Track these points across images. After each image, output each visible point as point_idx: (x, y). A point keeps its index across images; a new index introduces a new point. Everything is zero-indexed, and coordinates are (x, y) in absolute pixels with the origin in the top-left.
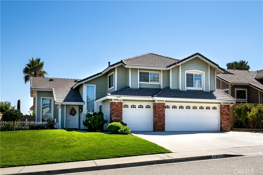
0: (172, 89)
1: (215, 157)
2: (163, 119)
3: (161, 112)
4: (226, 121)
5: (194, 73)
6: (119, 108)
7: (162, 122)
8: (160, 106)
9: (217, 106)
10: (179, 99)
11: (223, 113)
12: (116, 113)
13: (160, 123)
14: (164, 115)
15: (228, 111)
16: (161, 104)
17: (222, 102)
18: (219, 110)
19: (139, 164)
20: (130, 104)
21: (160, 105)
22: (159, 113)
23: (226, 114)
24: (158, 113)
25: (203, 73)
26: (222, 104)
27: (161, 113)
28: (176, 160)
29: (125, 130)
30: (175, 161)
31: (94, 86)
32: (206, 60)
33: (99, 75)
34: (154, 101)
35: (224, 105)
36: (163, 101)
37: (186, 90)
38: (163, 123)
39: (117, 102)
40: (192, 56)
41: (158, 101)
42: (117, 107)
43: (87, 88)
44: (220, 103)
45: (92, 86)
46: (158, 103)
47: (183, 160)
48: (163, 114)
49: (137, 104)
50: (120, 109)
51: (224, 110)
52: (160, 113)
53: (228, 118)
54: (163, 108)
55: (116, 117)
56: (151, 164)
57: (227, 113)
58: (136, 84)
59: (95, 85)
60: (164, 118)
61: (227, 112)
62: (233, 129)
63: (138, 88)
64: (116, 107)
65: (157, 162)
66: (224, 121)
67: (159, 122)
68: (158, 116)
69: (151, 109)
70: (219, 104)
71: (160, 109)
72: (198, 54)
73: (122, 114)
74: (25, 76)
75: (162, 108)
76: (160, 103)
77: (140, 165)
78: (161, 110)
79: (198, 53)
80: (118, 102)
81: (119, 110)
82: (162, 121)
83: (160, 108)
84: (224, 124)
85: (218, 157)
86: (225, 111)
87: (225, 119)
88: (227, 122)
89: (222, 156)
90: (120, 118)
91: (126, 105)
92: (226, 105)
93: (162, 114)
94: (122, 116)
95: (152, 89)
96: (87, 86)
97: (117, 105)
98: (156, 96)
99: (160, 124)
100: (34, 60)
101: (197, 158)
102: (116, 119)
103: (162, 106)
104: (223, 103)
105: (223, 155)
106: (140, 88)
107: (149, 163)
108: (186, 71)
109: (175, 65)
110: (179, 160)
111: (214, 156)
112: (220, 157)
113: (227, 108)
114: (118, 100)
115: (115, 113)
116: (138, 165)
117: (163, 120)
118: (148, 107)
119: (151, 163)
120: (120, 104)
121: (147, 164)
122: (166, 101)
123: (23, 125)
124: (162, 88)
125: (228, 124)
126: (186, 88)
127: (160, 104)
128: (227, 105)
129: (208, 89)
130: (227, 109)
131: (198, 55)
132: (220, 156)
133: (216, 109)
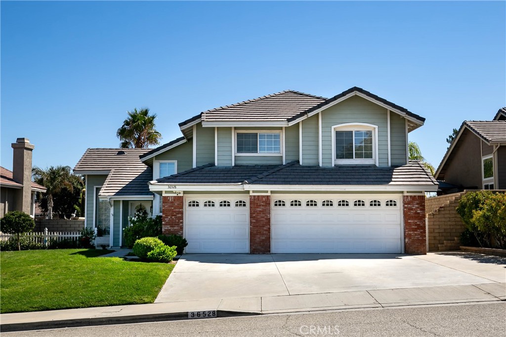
0: (304, 165)
1: (197, 317)
2: (265, 228)
3: (262, 215)
4: (416, 231)
5: (354, 130)
6: (176, 208)
7: (263, 234)
8: (258, 202)
9: (397, 198)
10: (300, 187)
11: (409, 215)
12: (169, 217)
13: (258, 236)
14: (269, 220)
15: (421, 210)
16: (262, 198)
17: (405, 189)
18: (402, 208)
19: (37, 326)
20: (201, 199)
21: (258, 200)
22: (258, 215)
23: (417, 215)
24: (254, 217)
25: (375, 128)
26: (406, 194)
27: (262, 217)
28: (111, 321)
29: (159, 254)
30: (109, 321)
31: (174, 164)
32: (377, 101)
33: (180, 142)
34: (248, 192)
35: (411, 196)
36: (267, 192)
37: (333, 165)
38: (265, 236)
39: (172, 197)
40: (344, 94)
41: (254, 192)
42: (171, 206)
43: (160, 167)
44: (402, 192)
45: (169, 164)
46: (254, 196)
47: (127, 320)
48: (266, 219)
49: (217, 199)
50: (177, 210)
51: (410, 207)
52: (258, 217)
53: (421, 225)
54: (266, 206)
55: (169, 225)
56: (60, 326)
57: (419, 213)
58: (228, 158)
59: (176, 162)
60: (268, 226)
61: (419, 211)
62: (461, 247)
63: (233, 165)
64: (169, 206)
65: (72, 323)
66: (410, 231)
67: (257, 234)
68: (254, 223)
69: (247, 209)
70: (401, 195)
71: (259, 209)
72: (355, 89)
73: (183, 219)
74: (123, 143)
75: (263, 206)
76: (258, 196)
77: (38, 328)
78: (261, 209)
79: (355, 87)
80: (174, 197)
81: (175, 212)
82: (264, 232)
83: (260, 206)
84: (410, 238)
85: (201, 316)
86: (412, 209)
87: (414, 227)
88: (419, 234)
89: (211, 314)
90: (177, 228)
91: (194, 202)
92: (415, 196)
93: (263, 219)
94: (182, 223)
95: (262, 166)
96: (161, 164)
97: (172, 202)
98: (246, 183)
99: (259, 238)
100: (138, 112)
101: (155, 316)
102: (170, 230)
103: (263, 202)
104: (408, 192)
105: (214, 311)
106: (236, 166)
107: (57, 325)
108: (333, 127)
109: (306, 116)
110: (117, 320)
111: (193, 313)
112: (207, 316)
113: (418, 202)
114: (172, 192)
115: (167, 218)
116: (36, 328)
117: (266, 230)
118: (241, 204)
119: (60, 324)
120: (178, 200)
121: (52, 326)
122: (272, 192)
123: (41, 240)
124: (284, 164)
125: (421, 238)
126: (334, 162)
127: (260, 198)
128: (418, 196)
129: (385, 161)
130: (417, 204)
131: (357, 92)
132: (207, 314)
133: (395, 205)
